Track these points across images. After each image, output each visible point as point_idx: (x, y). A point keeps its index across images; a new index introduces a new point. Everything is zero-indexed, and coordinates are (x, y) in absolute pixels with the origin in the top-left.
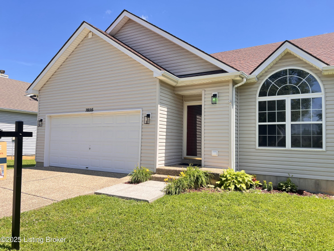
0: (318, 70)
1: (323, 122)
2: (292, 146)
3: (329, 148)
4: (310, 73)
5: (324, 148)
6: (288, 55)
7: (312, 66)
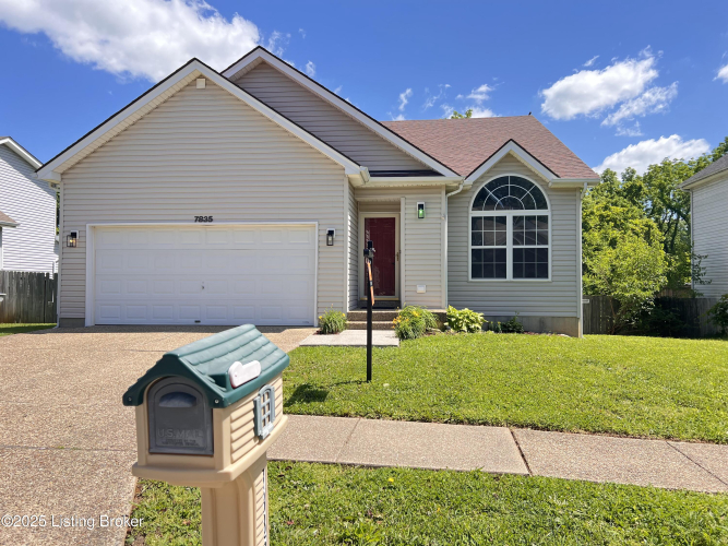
0: (544, 181)
1: (549, 246)
2: (514, 277)
3: (555, 279)
4: (536, 184)
5: (550, 279)
6: (509, 156)
7: (537, 175)
